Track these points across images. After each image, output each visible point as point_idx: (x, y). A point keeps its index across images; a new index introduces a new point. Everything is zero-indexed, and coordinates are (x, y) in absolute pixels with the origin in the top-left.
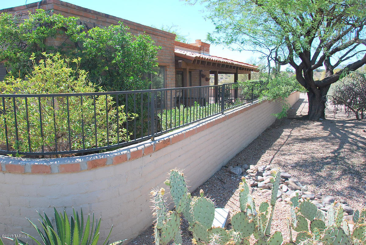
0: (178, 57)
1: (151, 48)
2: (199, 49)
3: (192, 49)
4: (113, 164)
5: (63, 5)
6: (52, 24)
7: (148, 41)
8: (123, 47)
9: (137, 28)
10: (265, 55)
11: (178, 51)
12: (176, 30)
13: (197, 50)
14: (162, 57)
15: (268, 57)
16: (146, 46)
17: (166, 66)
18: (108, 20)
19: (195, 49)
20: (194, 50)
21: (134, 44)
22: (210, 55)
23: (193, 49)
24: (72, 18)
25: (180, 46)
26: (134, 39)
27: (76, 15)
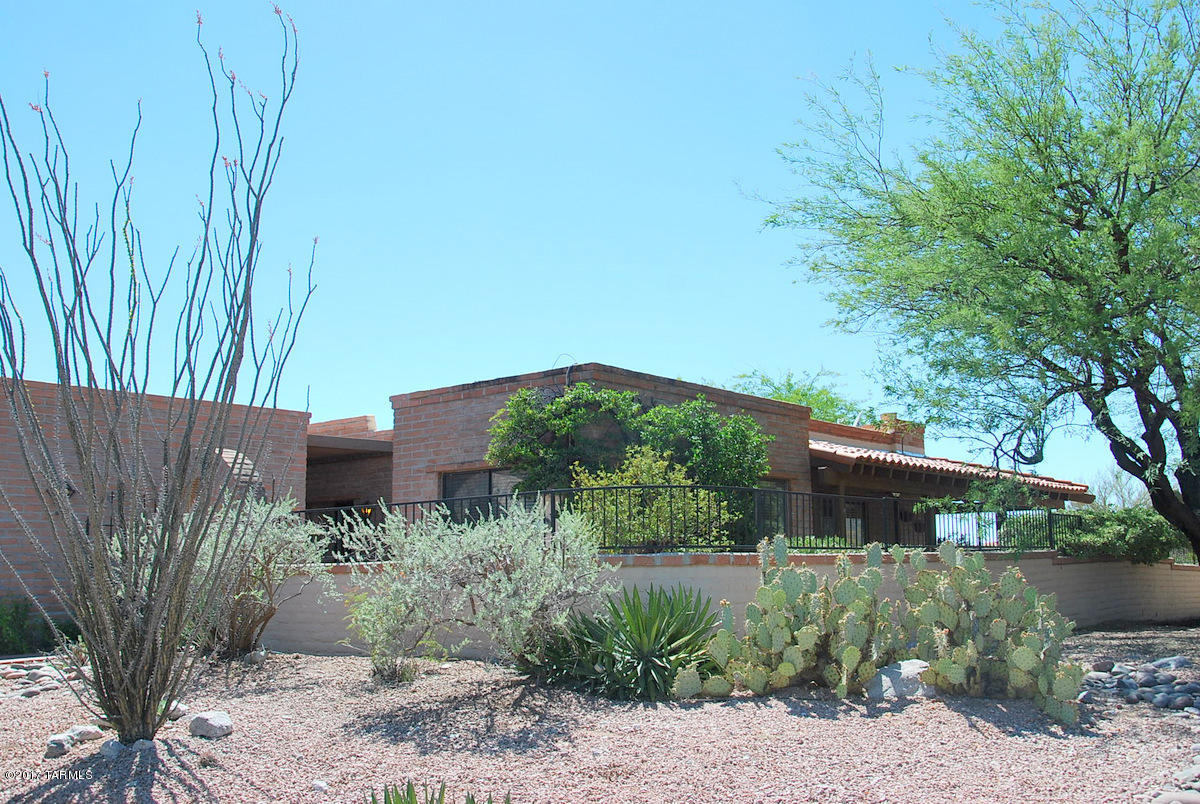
0: (819, 458)
1: (755, 440)
2: (891, 441)
3: (866, 440)
4: (715, 564)
5: (605, 371)
6: (598, 404)
7: (750, 427)
8: (704, 438)
9: (726, 400)
10: (986, 446)
11: (817, 445)
12: (833, 386)
13: (884, 443)
14: (778, 460)
15: (995, 451)
16: (746, 437)
17: (789, 480)
18: (674, 390)
19: (876, 441)
20: (874, 444)
21: (725, 432)
22: (927, 455)
23: (872, 441)
24: (628, 394)
25: (830, 433)
26: (724, 424)
27: (632, 387)
